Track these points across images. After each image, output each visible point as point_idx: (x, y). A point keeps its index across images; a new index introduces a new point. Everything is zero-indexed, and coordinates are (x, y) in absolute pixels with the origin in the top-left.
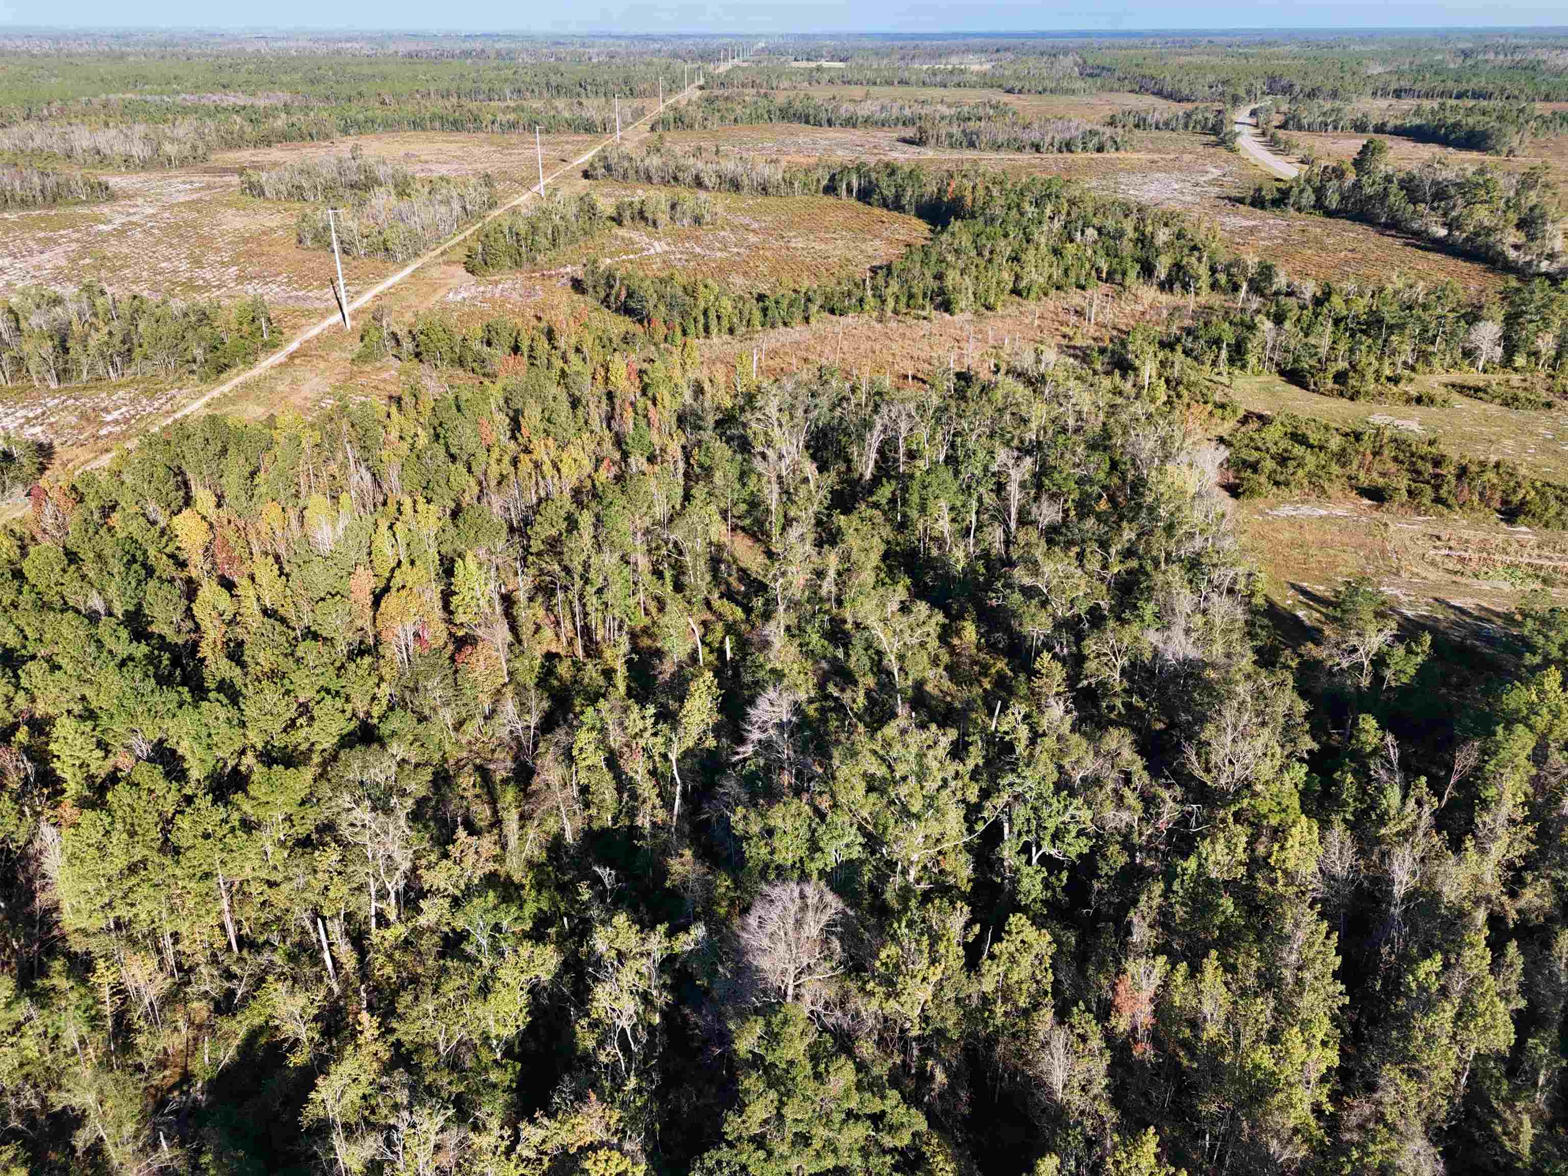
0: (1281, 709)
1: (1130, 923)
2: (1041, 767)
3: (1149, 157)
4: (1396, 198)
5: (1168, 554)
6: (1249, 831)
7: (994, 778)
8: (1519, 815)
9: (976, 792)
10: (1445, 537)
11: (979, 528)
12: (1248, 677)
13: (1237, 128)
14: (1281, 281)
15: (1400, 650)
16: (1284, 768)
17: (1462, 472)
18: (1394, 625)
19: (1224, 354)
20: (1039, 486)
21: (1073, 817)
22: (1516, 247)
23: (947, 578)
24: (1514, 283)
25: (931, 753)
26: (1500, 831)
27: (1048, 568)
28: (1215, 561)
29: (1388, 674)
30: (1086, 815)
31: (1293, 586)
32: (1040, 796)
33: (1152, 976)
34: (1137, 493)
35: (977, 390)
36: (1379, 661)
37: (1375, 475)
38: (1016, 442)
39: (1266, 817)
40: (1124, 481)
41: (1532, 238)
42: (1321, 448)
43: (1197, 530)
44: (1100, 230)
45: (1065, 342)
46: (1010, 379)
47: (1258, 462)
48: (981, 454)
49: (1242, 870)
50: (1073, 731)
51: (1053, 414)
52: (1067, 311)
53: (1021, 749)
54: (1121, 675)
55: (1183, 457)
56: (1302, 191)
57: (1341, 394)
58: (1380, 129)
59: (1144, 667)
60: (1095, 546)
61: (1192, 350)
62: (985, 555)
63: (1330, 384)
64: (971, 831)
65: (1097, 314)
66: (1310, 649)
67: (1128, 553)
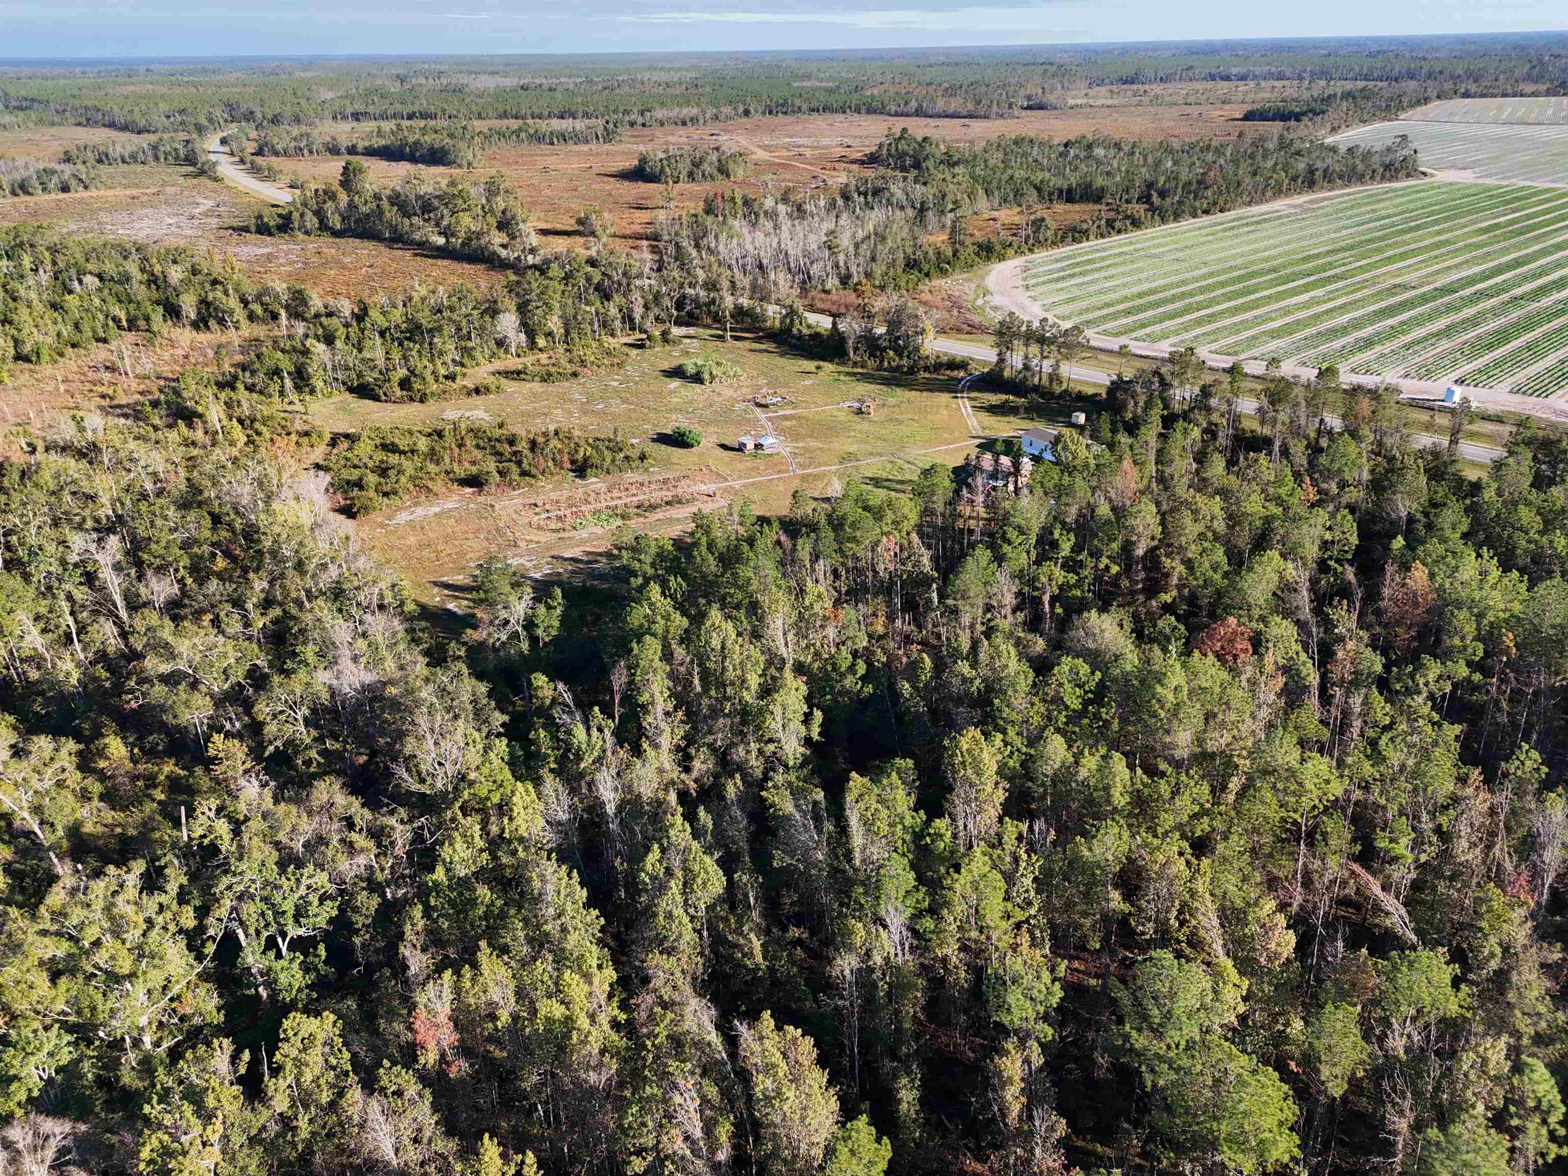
0: (466, 697)
1: (404, 958)
2: (256, 854)
3: (127, 192)
4: (391, 214)
5: (308, 592)
6: (478, 818)
7: (206, 890)
8: (670, 707)
9: (191, 914)
10: (540, 503)
11: (82, 629)
12: (427, 680)
13: (213, 157)
14: (316, 303)
15: (542, 610)
16: (487, 749)
17: (533, 445)
18: (529, 590)
19: (288, 383)
20: (139, 564)
21: (309, 887)
22: (504, 246)
23: (63, 698)
24: (513, 278)
25: (120, 899)
26: (663, 725)
27: (183, 646)
28: (356, 584)
29: (540, 632)
30: (322, 878)
31: (435, 584)
32: (266, 883)
33: (444, 995)
34: (252, 541)
35: (16, 477)
36: (530, 624)
37: (467, 465)
38: (89, 524)
39: (488, 799)
40: (234, 532)
41: (512, 237)
42: (413, 452)
43: (328, 560)
44: (100, 277)
45: (106, 403)
46: (53, 456)
47: (361, 479)
48: (51, 548)
49: (485, 855)
50: (276, 801)
51: (124, 483)
52: (95, 368)
53: (226, 845)
54: (306, 726)
55: (286, 493)
56: (302, 215)
57: (411, 399)
58: (352, 150)
59: (325, 709)
60: (228, 607)
61: (253, 385)
62: (102, 656)
63: (399, 393)
64: (200, 958)
65: (133, 367)
66: (471, 635)
67: (267, 603)
